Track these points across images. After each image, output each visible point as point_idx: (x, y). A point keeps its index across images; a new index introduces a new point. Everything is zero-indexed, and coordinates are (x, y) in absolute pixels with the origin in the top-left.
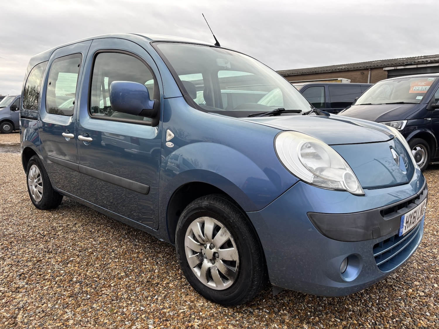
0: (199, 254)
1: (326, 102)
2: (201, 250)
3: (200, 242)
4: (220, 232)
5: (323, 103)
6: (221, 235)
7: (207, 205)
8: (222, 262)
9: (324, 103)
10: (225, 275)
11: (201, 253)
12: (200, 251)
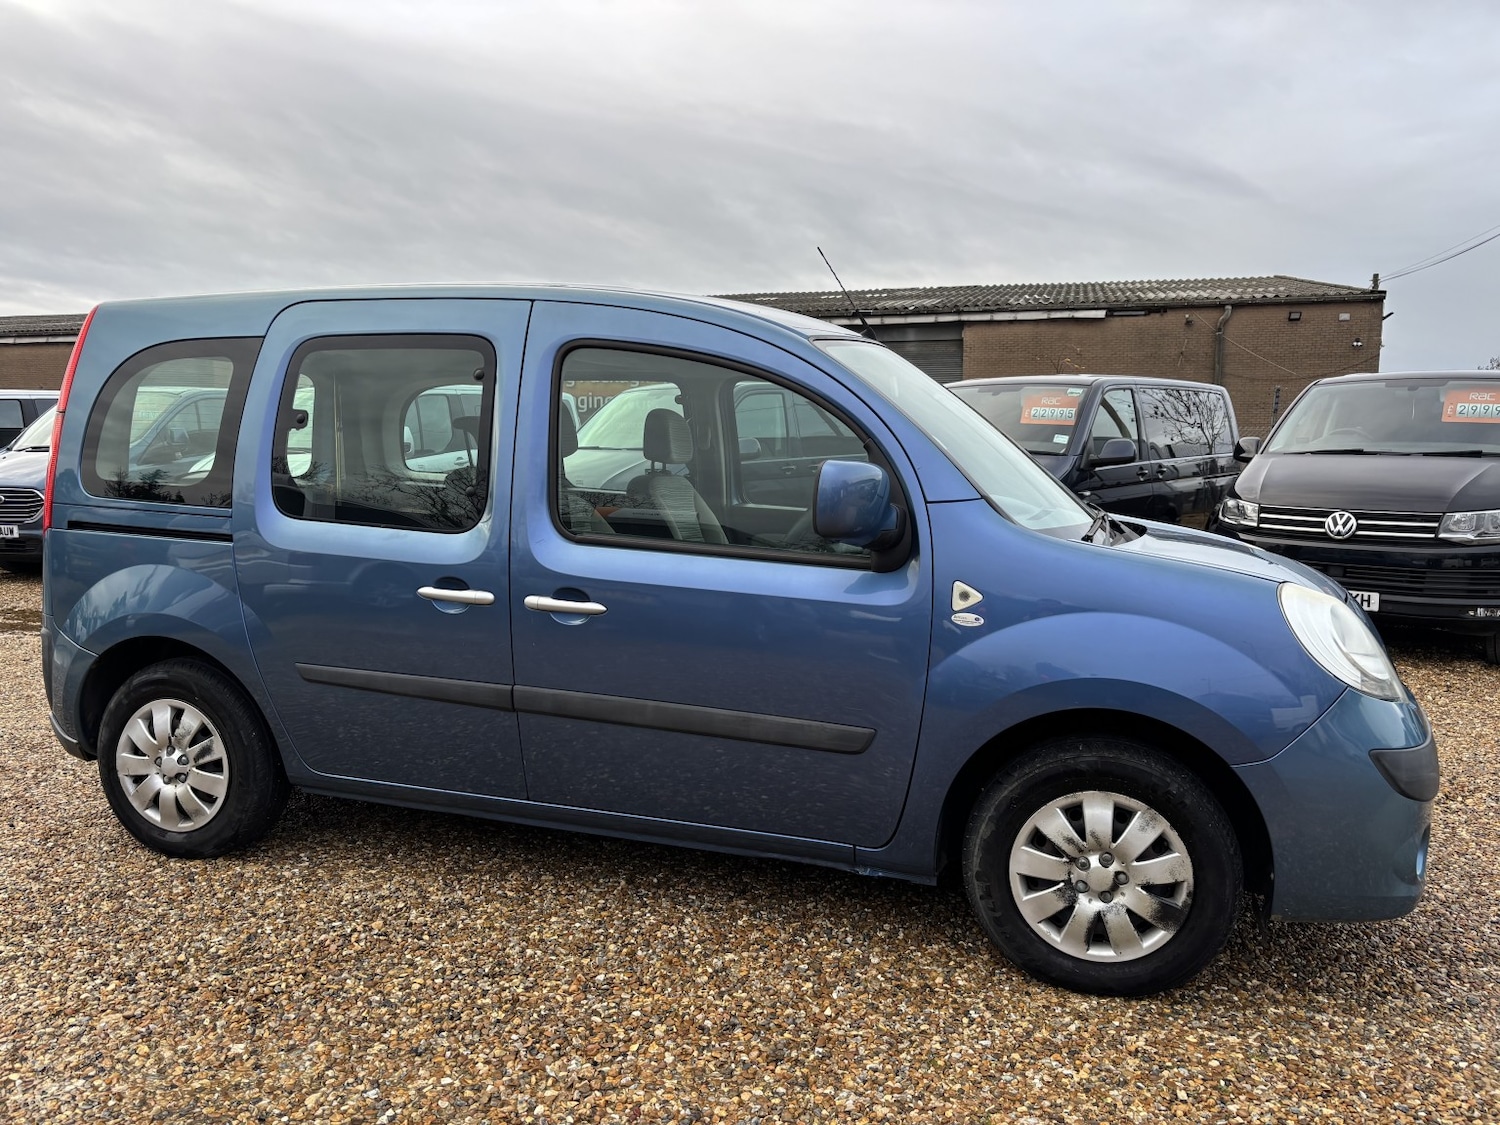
0: (1062, 884)
1: (791, 435)
2: (1069, 873)
3: (1068, 856)
4: (1135, 822)
5: (782, 438)
6: (1143, 829)
7: (1096, 762)
8: (1144, 892)
9: (786, 440)
10: (1150, 920)
11: (1068, 882)
12: (1066, 878)
